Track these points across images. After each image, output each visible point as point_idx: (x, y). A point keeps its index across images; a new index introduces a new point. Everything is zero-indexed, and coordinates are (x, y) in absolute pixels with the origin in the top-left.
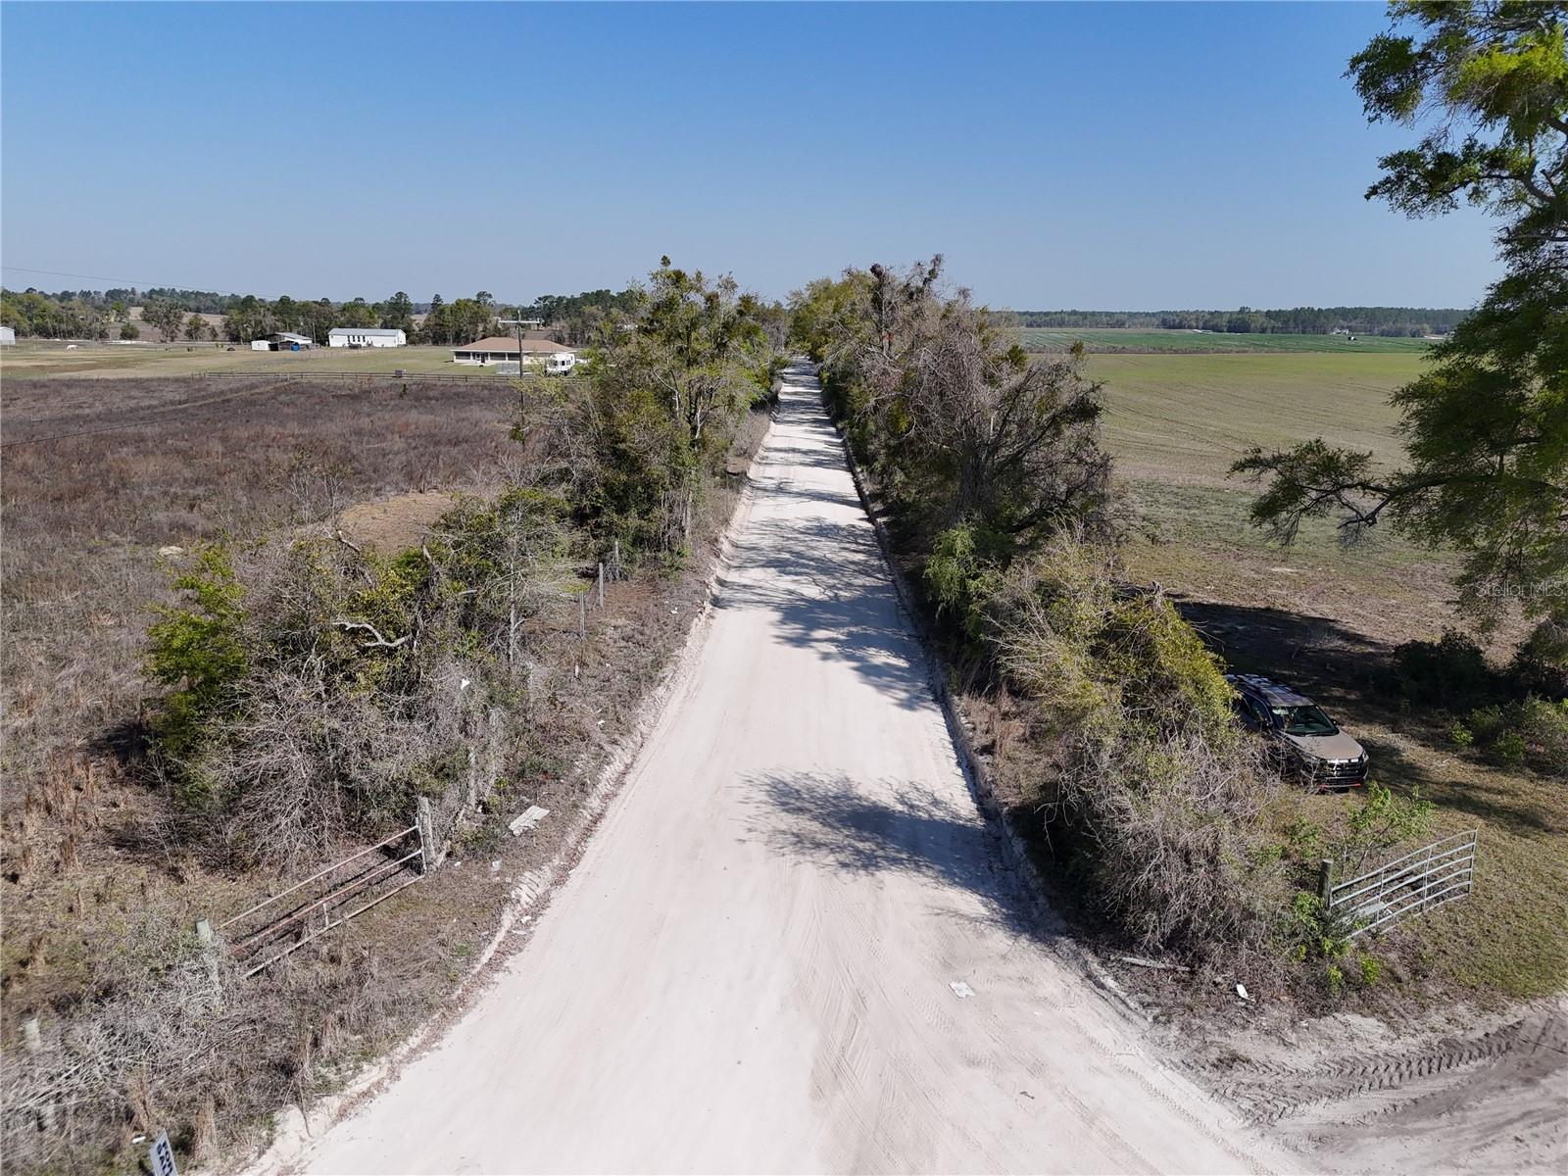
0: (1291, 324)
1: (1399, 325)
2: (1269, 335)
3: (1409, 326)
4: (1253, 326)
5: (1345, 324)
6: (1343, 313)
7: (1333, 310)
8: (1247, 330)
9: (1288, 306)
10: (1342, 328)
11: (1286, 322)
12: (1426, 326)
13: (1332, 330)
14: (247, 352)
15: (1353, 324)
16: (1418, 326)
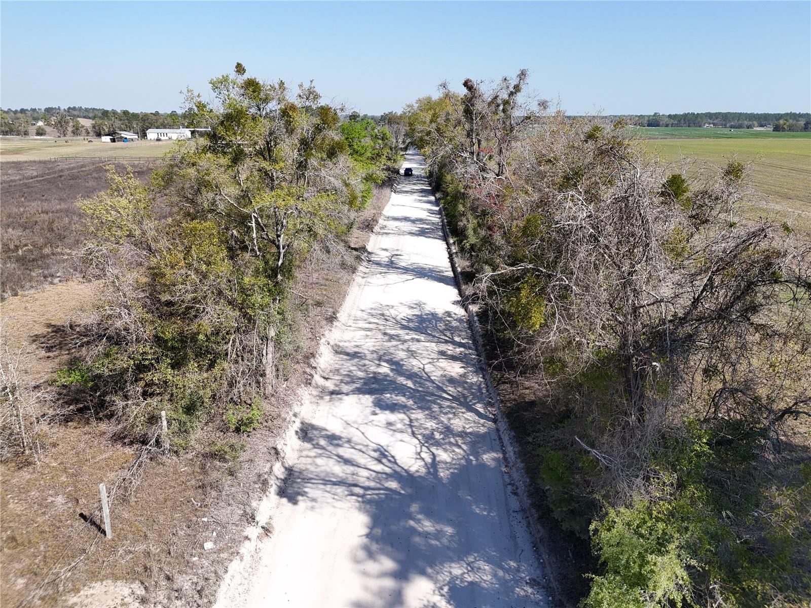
0: (682, 122)
1: (740, 122)
2: (670, 128)
3: (746, 123)
4: (661, 123)
5: (711, 121)
6: (710, 116)
7: (704, 114)
8: (658, 125)
9: (680, 112)
10: (710, 124)
11: (679, 121)
12: (755, 123)
13: (704, 125)
14: (99, 143)
15: (715, 121)
16: (751, 123)
